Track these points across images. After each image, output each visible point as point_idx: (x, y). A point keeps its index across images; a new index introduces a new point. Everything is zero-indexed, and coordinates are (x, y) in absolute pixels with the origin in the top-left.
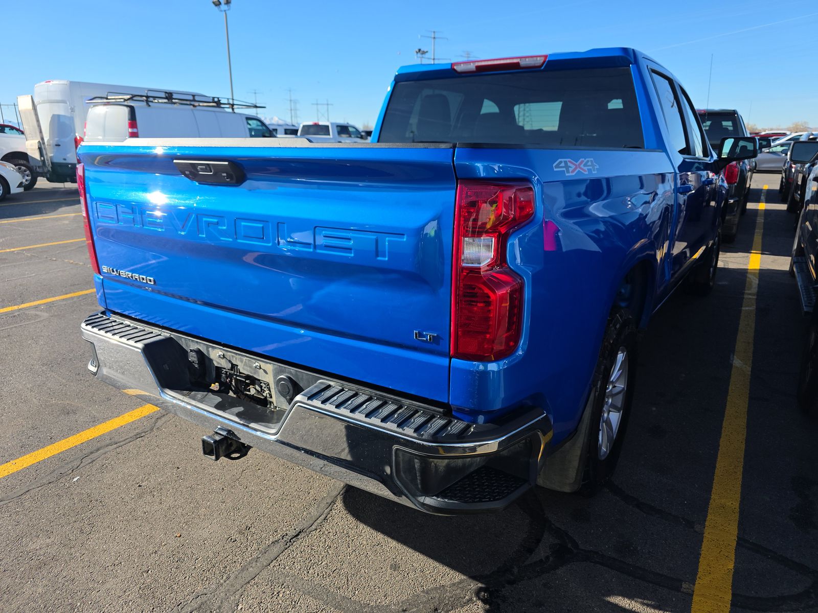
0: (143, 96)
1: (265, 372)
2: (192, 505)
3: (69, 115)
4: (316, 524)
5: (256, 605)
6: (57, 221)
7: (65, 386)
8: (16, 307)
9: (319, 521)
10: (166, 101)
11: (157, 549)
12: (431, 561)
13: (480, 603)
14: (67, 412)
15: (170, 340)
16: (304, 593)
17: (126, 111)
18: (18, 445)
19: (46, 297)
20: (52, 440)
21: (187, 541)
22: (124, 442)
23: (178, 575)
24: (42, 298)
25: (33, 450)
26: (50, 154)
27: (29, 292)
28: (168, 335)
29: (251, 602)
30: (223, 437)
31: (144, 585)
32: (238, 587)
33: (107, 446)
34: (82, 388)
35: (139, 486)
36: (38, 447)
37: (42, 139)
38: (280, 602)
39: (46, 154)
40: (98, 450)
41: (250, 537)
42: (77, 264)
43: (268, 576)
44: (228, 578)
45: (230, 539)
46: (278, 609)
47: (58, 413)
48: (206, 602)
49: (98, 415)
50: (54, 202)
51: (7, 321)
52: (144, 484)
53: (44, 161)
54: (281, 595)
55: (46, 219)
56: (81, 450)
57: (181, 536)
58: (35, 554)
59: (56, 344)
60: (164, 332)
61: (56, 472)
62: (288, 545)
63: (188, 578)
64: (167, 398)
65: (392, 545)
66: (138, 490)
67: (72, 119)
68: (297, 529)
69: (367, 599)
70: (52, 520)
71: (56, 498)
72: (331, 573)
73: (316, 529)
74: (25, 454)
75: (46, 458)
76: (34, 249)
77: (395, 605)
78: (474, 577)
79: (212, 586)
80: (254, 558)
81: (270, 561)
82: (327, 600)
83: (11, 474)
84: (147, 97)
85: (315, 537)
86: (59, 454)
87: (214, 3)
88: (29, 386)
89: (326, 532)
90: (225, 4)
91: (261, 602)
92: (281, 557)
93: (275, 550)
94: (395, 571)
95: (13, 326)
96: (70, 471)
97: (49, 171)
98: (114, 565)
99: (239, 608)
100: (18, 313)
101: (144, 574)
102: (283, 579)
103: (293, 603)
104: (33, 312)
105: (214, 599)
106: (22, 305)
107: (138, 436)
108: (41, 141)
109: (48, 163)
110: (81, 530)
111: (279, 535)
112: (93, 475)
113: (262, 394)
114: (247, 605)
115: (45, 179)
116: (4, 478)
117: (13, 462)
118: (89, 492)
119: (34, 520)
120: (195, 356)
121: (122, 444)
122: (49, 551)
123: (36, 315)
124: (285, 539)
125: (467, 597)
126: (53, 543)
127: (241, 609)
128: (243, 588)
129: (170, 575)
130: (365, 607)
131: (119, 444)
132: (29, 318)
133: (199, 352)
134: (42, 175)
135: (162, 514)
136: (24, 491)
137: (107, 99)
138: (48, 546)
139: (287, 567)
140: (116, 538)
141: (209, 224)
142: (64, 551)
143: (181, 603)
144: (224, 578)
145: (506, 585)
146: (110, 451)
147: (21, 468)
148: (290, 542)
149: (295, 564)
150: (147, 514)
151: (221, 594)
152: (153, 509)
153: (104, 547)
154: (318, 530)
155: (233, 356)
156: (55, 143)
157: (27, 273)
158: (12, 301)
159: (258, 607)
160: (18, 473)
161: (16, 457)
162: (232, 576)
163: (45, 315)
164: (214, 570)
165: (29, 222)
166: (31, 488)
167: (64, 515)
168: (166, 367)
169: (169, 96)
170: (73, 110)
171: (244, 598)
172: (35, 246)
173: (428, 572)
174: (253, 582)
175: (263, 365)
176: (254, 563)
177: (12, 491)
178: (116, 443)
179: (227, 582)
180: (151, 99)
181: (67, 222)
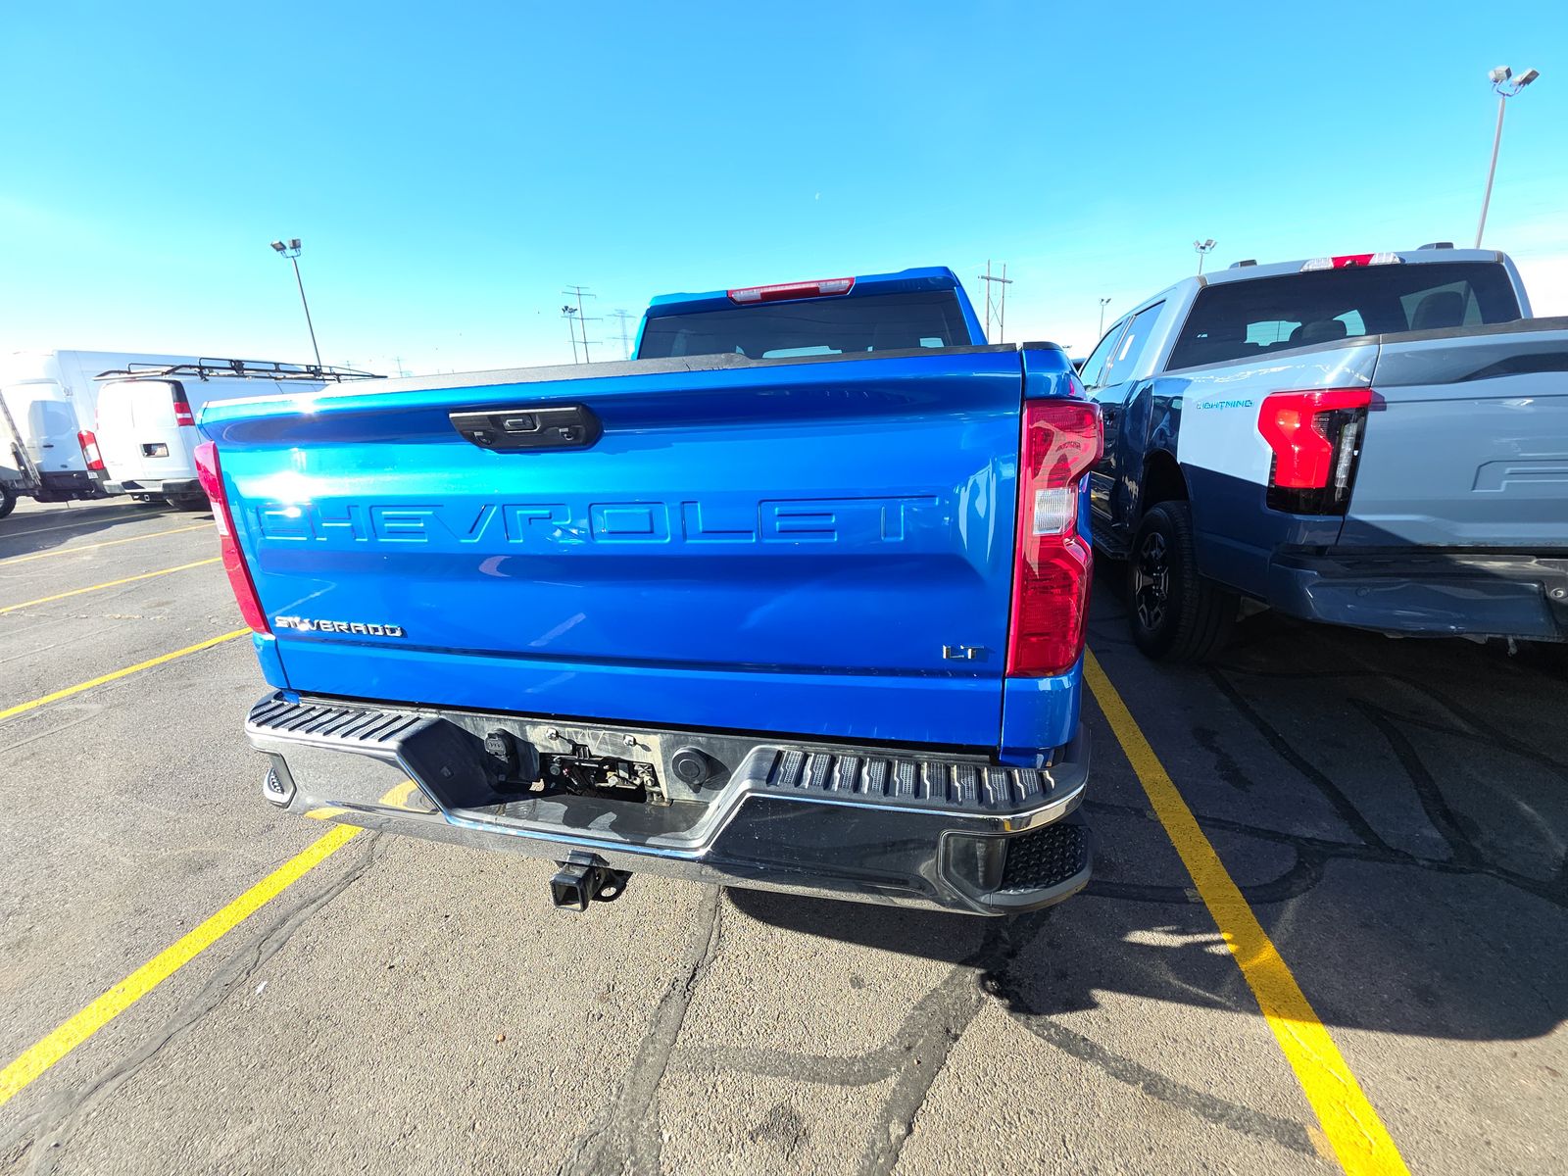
0: (194, 367)
1: (646, 748)
2: (499, 975)
3: (64, 400)
4: (710, 949)
5: (691, 1123)
6: (70, 558)
7: (178, 821)
8: (33, 704)
9: (713, 942)
10: (234, 372)
11: (471, 1076)
12: (898, 956)
13: (993, 999)
14: (197, 867)
15: (440, 724)
16: (753, 1072)
17: (168, 389)
18: (118, 952)
19: (88, 679)
20: (185, 926)
21: (520, 1044)
22: (328, 896)
23: (533, 1114)
24: (81, 681)
25: (152, 954)
26: (35, 459)
27: (52, 675)
28: (435, 716)
29: (679, 1119)
30: (587, 869)
31: (478, 1157)
32: (645, 1099)
33: (300, 909)
34: (212, 819)
35: (391, 967)
36: (161, 946)
37: (18, 438)
38: (726, 1101)
39: (29, 461)
40: (284, 921)
41: (622, 1003)
42: (129, 618)
43: (684, 1062)
44: (620, 1089)
45: (590, 1016)
46: (729, 1117)
47: (181, 873)
48: (604, 1148)
49: (260, 859)
50: (56, 531)
51: (23, 729)
52: (396, 961)
53: (26, 473)
54: (721, 1090)
55: (48, 557)
56: (251, 930)
57: (504, 1038)
58: (231, 1167)
59: (134, 753)
60: (425, 712)
61: (215, 984)
62: (688, 997)
63: (551, 1113)
64: (461, 825)
65: (834, 949)
66: (391, 976)
67: (69, 406)
68: (688, 967)
69: (849, 1049)
70: (241, 1083)
71: (233, 1037)
72: (776, 1023)
73: (716, 957)
74: (137, 966)
75: (185, 962)
76: (39, 605)
77: (891, 1044)
78: (966, 962)
79: (601, 1114)
80: (647, 1038)
81: (674, 1034)
82: (794, 1072)
83: (122, 1013)
84: (201, 368)
85: (721, 970)
86: (208, 949)
87: (274, 246)
88: (103, 836)
89: (733, 957)
90: (292, 248)
91: (696, 1114)
92: (687, 1022)
93: (672, 1011)
94: (860, 988)
95: (37, 736)
96: (244, 976)
97: (36, 486)
98: (404, 1136)
99: (666, 1139)
100: (40, 713)
101: (470, 1134)
102: (709, 1059)
103: (746, 1096)
104: (69, 707)
105: (616, 1137)
106: (45, 697)
107: (350, 878)
108: (16, 443)
109: (34, 474)
110: (310, 1086)
111: (666, 985)
112: (293, 971)
113: (632, 783)
114: (676, 1129)
115: (32, 498)
116: (108, 1024)
117: (120, 986)
118: (297, 1005)
119: (202, 1094)
120: (500, 743)
121: (325, 899)
122: (258, 1150)
123: (77, 710)
124: (678, 988)
125: (974, 997)
126: (261, 1130)
127: (670, 1139)
128: (654, 1099)
129: (517, 1120)
130: (853, 1064)
131: (319, 902)
132: (65, 717)
133: (505, 736)
134: (26, 492)
135: (453, 1008)
136: (159, 1041)
137: (129, 373)
138: (254, 1142)
139: (705, 1036)
140: (386, 1080)
141: (530, 519)
142: (290, 1141)
143: (561, 1168)
144: (614, 1090)
145: (1009, 960)
146: (308, 918)
147: (139, 996)
148: (688, 990)
149: (715, 1026)
150: (425, 1014)
151: (624, 1123)
152: (432, 1003)
153: (369, 1105)
154: (720, 958)
155: (576, 733)
156: (43, 443)
157: (37, 644)
158: (23, 694)
159: (695, 1125)
160: (136, 1006)
161: (120, 977)
162: (627, 1083)
163: (96, 707)
164: (591, 1083)
165: (17, 565)
166: (173, 1030)
167: (262, 1067)
168: (446, 771)
169: (238, 366)
170: (69, 393)
171: (665, 1117)
172: (40, 601)
173: (903, 975)
174: (665, 1081)
175: (640, 738)
176: (650, 1047)
177: (135, 1047)
178: (315, 901)
179: (623, 1097)
180: (206, 372)
181: (89, 558)
